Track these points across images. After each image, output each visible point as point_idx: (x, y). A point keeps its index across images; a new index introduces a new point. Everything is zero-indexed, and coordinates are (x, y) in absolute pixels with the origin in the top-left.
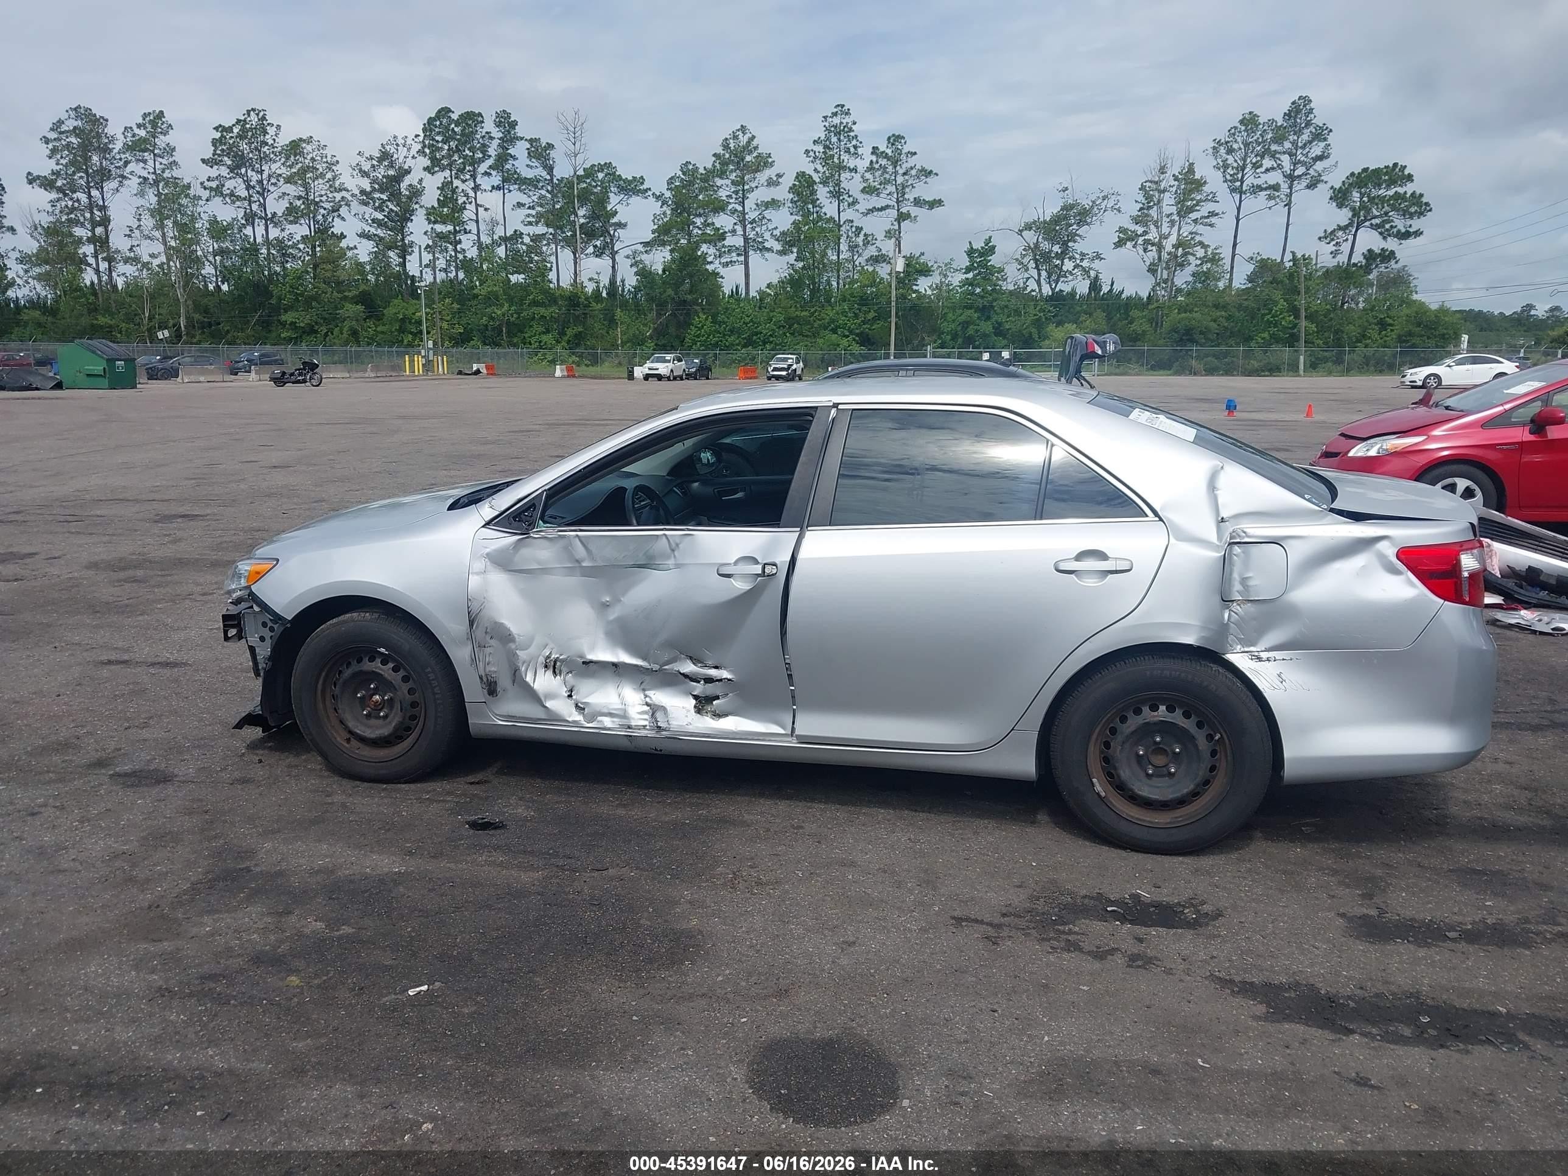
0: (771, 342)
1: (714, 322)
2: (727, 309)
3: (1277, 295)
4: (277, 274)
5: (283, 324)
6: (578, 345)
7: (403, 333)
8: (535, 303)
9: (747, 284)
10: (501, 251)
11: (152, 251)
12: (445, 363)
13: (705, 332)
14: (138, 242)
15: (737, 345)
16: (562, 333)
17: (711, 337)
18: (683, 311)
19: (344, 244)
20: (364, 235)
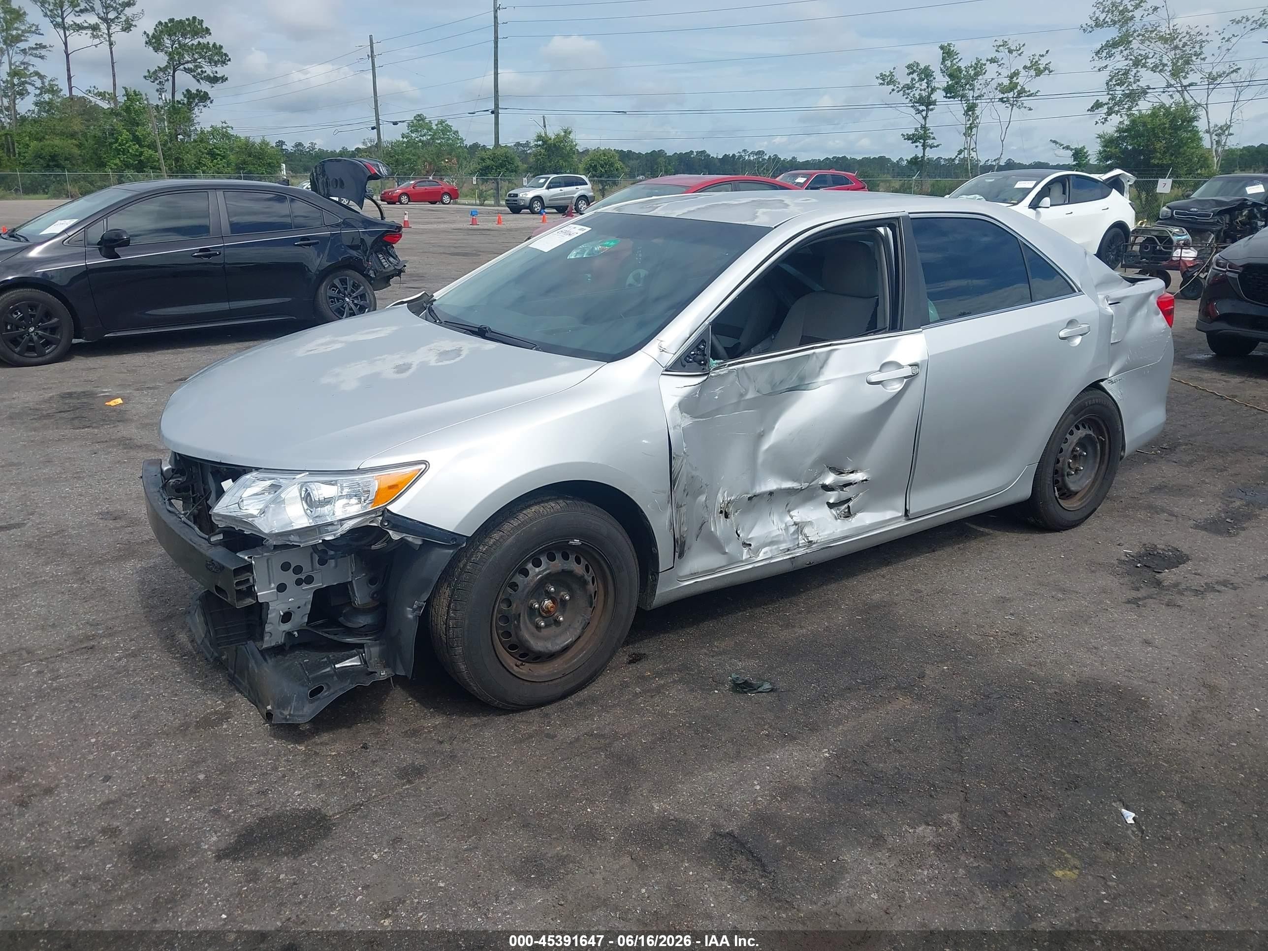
3: (120, 126)
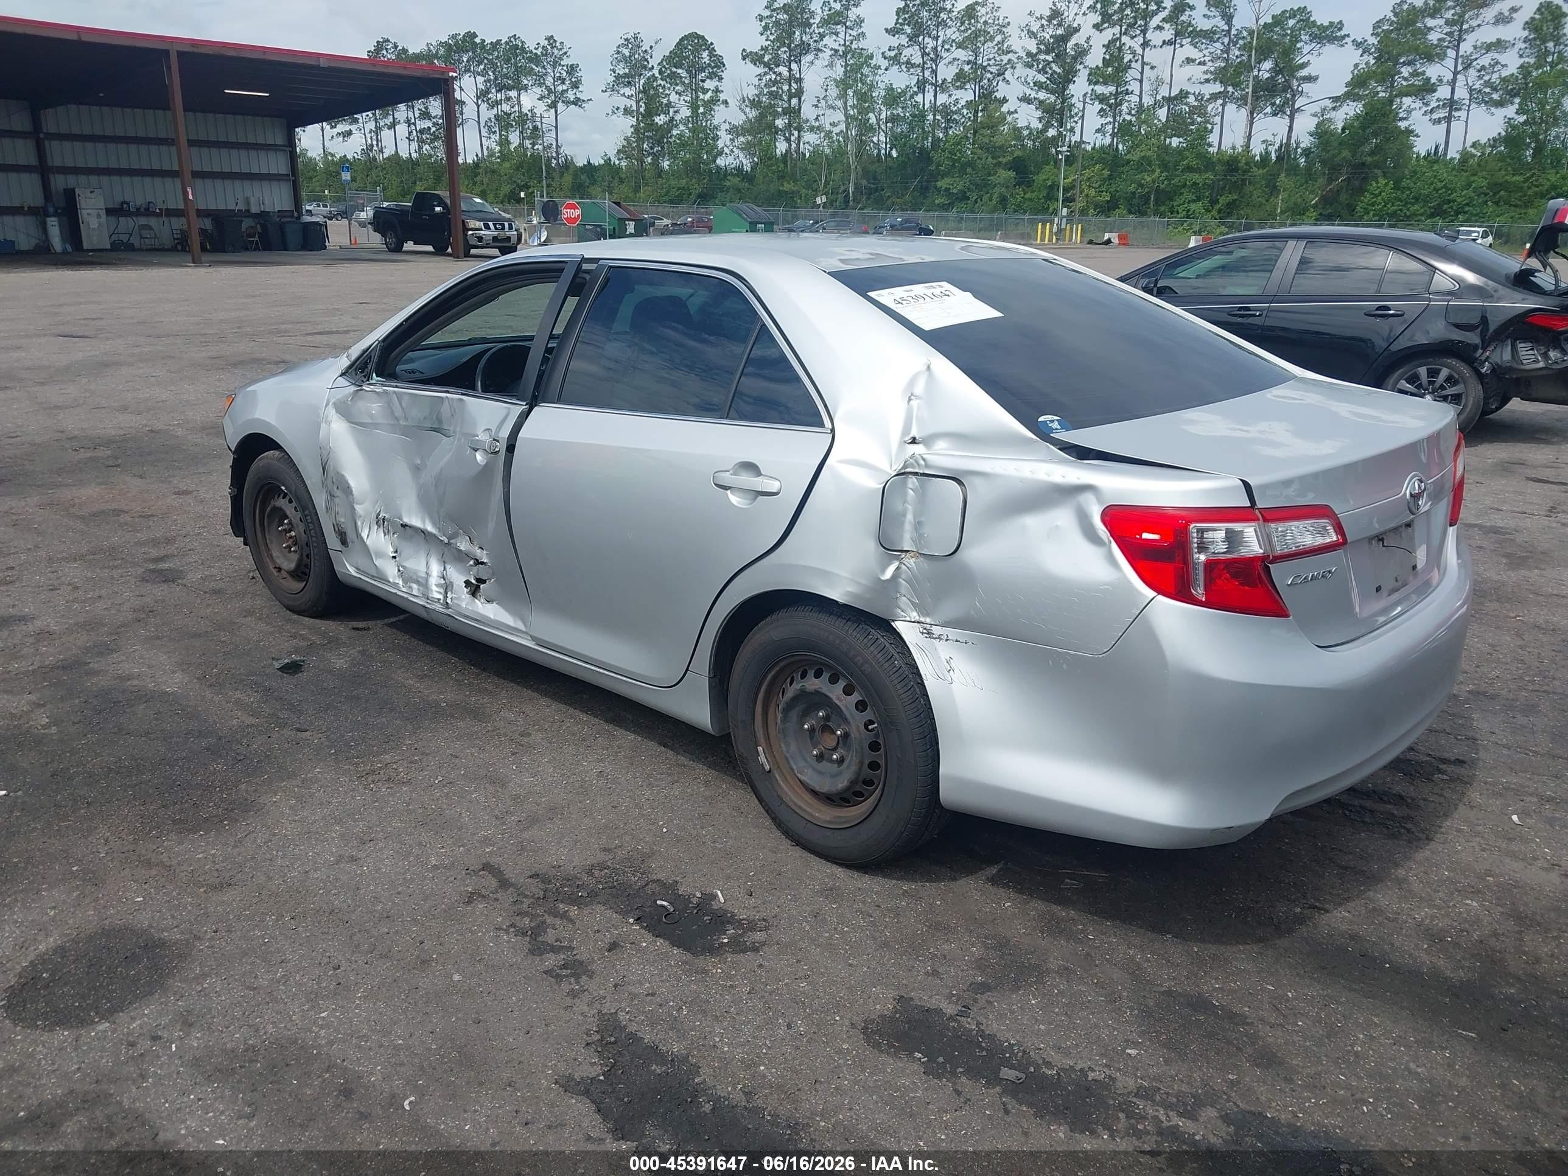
0: (1466, 213)
1: (1396, 187)
2: (1415, 172)
4: (939, 140)
5: (939, 190)
6: (1229, 214)
7: (1050, 200)
8: (1189, 169)
9: (1447, 143)
10: (1162, 114)
11: (835, 119)
12: (1079, 232)
13: (1383, 199)
14: (823, 112)
15: (1421, 215)
16: (1214, 202)
17: (1388, 206)
18: (1361, 174)
19: (1005, 109)
20: (1026, 99)
